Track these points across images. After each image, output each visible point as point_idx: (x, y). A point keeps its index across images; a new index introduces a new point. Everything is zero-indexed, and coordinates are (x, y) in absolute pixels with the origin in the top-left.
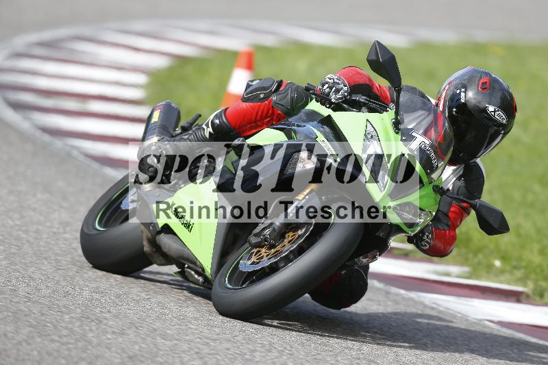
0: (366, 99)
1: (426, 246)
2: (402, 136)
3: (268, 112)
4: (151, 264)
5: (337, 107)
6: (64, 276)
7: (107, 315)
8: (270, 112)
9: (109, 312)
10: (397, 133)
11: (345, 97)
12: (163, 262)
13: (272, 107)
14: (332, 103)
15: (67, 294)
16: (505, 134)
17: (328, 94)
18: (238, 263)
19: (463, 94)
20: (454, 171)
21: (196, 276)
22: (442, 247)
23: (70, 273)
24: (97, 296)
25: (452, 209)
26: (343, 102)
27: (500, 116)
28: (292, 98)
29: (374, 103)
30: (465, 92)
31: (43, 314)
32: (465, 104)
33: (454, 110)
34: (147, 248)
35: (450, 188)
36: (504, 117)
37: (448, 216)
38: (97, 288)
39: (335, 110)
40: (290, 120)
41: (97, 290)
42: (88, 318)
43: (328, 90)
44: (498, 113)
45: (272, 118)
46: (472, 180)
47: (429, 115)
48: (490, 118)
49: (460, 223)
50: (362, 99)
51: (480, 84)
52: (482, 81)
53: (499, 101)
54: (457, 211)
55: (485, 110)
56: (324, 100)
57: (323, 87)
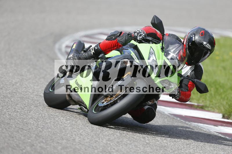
0: (151, 39)
1: (177, 98)
2: (165, 53)
3: (116, 44)
4: (70, 105)
5: (140, 42)
6: (95, 134)
7: (113, 150)
8: (117, 44)
9: (114, 149)
10: (163, 52)
11: (143, 38)
12: (74, 104)
13: (118, 42)
14: (138, 40)
15: (96, 141)
16: (210, 53)
17: (137, 37)
18: (98, 103)
19: (193, 37)
20: (190, 68)
21: (85, 109)
22: (185, 99)
23: (98, 133)
24: (109, 142)
25: (190, 83)
26: (142, 40)
27: (208, 46)
28: (125, 39)
29: (155, 40)
30: (194, 36)
31: (86, 150)
32: (194, 41)
33: (190, 43)
34: (68, 98)
35: (189, 75)
36: (210, 46)
37: (187, 86)
38: (109, 139)
39: (139, 43)
40: (123, 47)
41: (109, 140)
42: (105, 151)
43: (137, 35)
44: (207, 45)
45: (117, 47)
46: (198, 72)
47: (180, 46)
48: (204, 47)
49: (193, 89)
50: (150, 39)
51: (200, 33)
52: (201, 32)
53: (208, 40)
54: (192, 84)
55: (202, 44)
56: (135, 39)
57: (135, 34)
